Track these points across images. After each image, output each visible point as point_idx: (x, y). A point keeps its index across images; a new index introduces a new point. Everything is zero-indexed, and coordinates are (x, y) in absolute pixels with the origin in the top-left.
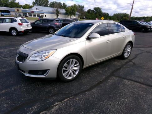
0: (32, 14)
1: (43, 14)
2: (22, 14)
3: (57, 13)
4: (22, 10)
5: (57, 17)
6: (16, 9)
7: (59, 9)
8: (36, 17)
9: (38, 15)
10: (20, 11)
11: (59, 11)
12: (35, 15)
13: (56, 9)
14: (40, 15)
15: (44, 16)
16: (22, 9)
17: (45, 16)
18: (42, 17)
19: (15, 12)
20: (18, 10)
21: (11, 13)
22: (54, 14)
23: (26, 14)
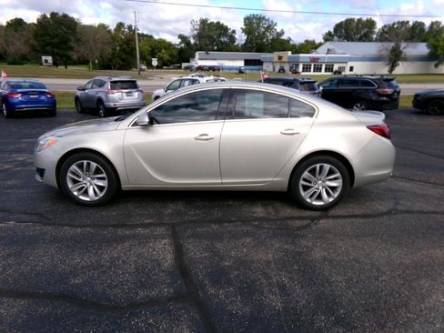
0: (312, 67)
1: (344, 65)
2: (287, 67)
3: (391, 59)
4: (289, 57)
5: (391, 71)
6: (275, 55)
7: (403, 45)
8: (323, 72)
9: (329, 69)
10: (283, 60)
11: (401, 52)
12: (321, 68)
13: (393, 44)
14: (336, 67)
15: (348, 69)
16: (290, 53)
17: (351, 69)
18: (340, 73)
19: (273, 62)
20: (280, 58)
21: (265, 66)
22: (380, 63)
23: (297, 65)
